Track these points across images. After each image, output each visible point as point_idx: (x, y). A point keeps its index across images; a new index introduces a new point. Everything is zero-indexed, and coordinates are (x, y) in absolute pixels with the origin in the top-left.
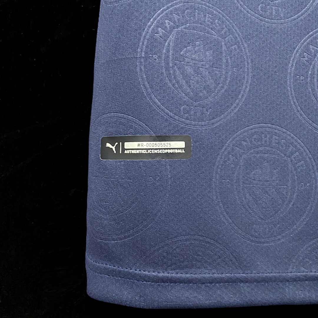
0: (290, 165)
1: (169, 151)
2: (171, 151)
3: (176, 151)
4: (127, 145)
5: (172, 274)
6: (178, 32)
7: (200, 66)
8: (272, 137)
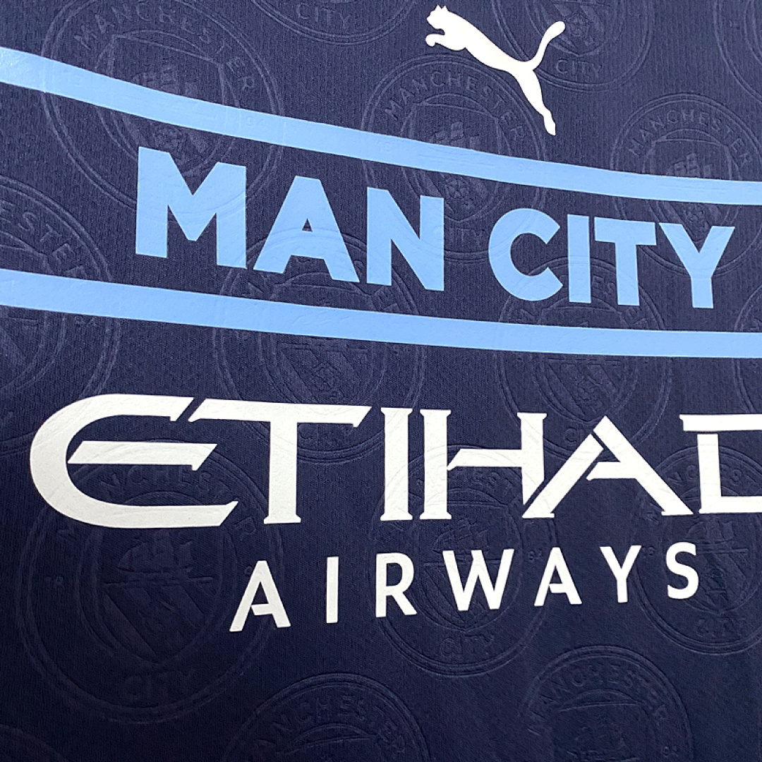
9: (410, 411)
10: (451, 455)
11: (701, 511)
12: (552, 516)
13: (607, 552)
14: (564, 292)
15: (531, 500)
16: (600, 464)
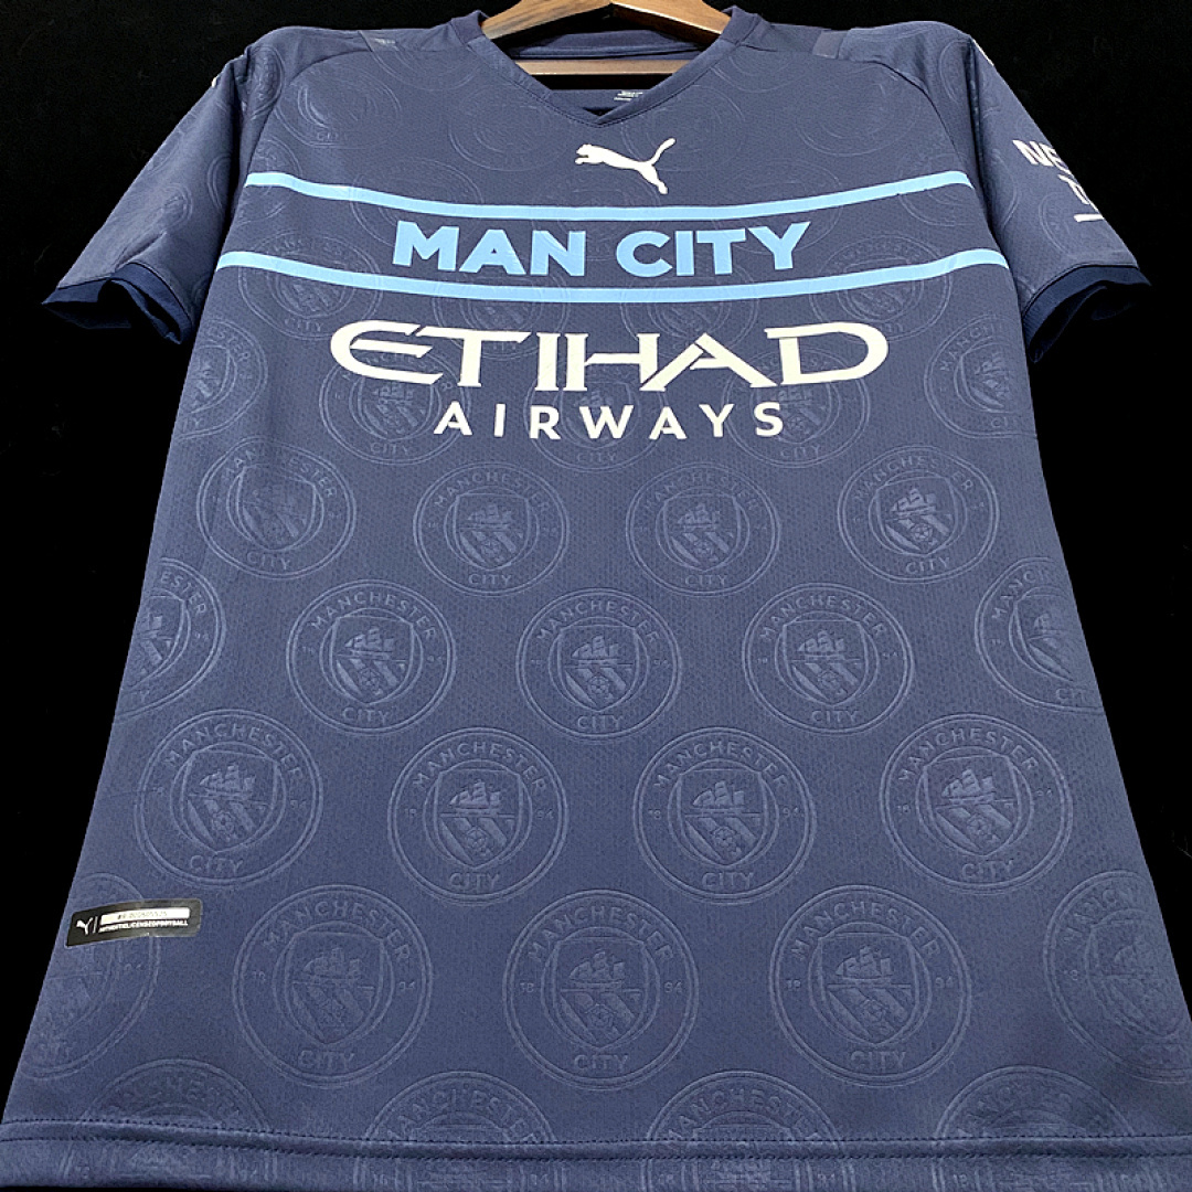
0: (382, 952)
1: (162, 923)
2: (166, 923)
3: (175, 923)
4: (106, 919)
5: (140, 1124)
6: (199, 757)
7: (230, 799)
8: (352, 906)
9: (559, 335)
10: (588, 356)
11: (783, 383)
12: (664, 390)
13: (706, 409)
14: (674, 270)
15: (647, 381)
16: (700, 360)
